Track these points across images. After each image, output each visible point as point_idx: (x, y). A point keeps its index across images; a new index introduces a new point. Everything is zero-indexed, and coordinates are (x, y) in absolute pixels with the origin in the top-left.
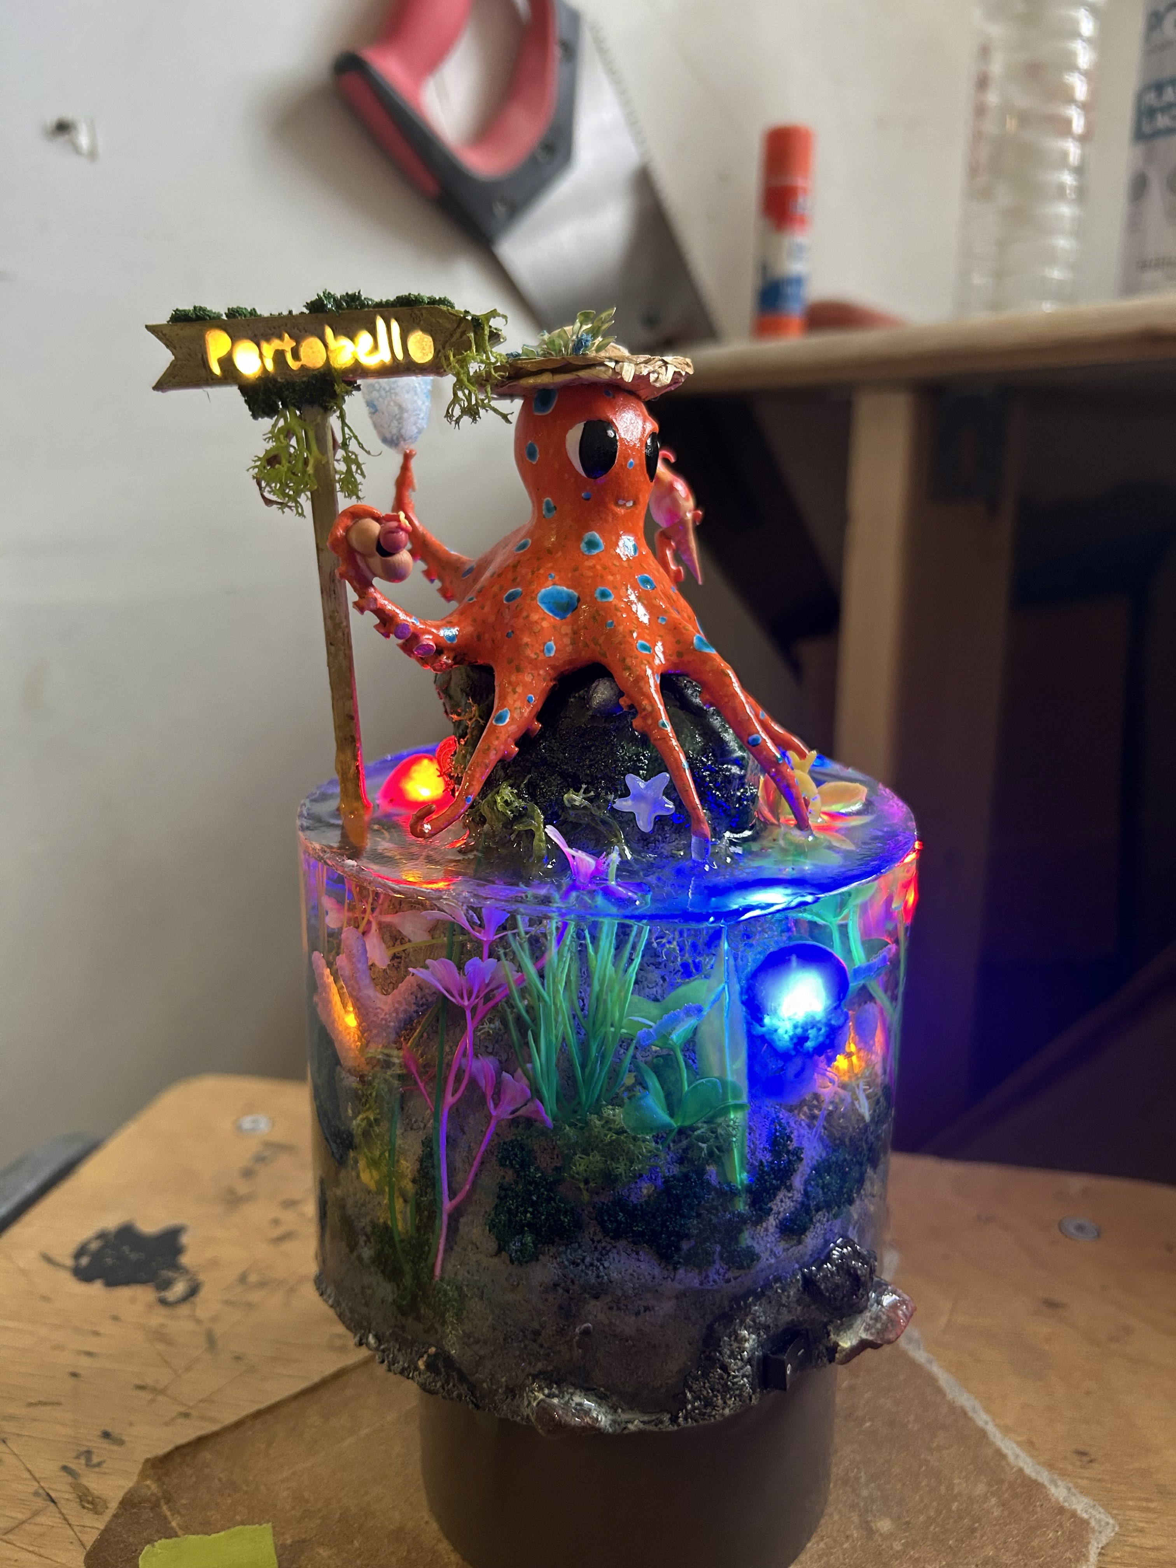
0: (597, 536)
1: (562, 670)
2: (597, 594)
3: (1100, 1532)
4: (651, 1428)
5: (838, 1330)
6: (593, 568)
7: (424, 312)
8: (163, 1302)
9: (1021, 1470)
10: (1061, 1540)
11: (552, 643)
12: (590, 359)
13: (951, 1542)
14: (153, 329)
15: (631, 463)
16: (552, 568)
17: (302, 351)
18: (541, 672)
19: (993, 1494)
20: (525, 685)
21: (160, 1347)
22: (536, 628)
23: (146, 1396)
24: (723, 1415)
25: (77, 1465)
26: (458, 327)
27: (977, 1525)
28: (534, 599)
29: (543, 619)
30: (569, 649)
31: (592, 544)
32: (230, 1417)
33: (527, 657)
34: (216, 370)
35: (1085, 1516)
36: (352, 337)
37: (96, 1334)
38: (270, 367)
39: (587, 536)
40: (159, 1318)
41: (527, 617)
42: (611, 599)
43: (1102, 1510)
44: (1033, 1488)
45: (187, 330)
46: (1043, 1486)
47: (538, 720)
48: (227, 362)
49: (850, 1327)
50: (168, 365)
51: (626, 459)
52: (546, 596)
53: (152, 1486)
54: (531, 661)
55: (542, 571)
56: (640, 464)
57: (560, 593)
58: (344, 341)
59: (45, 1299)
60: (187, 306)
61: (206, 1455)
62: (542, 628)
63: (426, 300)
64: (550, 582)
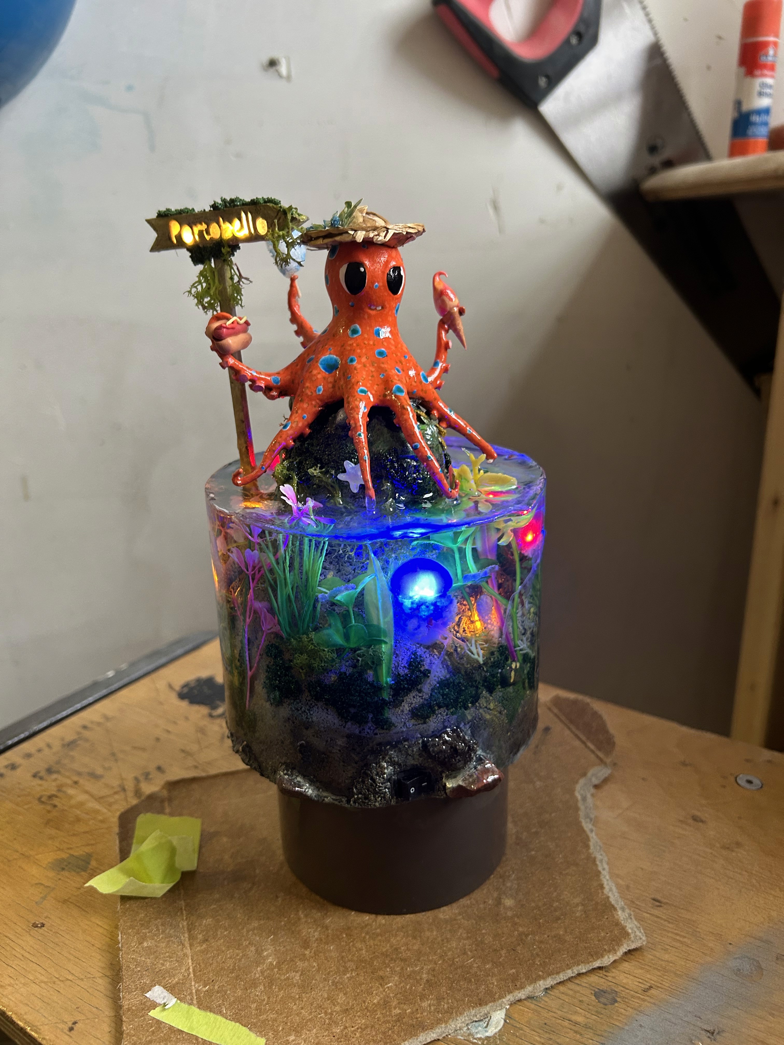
0: (358, 326)
1: (327, 401)
2: (349, 361)
3: (633, 942)
4: (336, 803)
5: (448, 777)
6: (351, 345)
7: (262, 208)
8: (211, 716)
9: (608, 897)
10: (607, 938)
11: (321, 387)
12: (341, 230)
13: (541, 921)
14: (149, 221)
15: (376, 286)
16: (332, 345)
17: (211, 230)
18: (313, 403)
19: (583, 905)
20: (303, 410)
21: (199, 735)
22: (314, 379)
23: (183, 755)
24: (375, 805)
25: (141, 778)
26: (277, 214)
27: (562, 917)
28: (317, 362)
29: (319, 373)
30: (331, 390)
31: (355, 332)
32: (213, 771)
33: (307, 394)
34: (175, 241)
35: (630, 931)
36: (230, 222)
37: (175, 723)
38: (197, 238)
39: (353, 327)
40: (206, 722)
41: (311, 372)
42: (354, 363)
43: (642, 931)
44: (609, 908)
45: (162, 221)
46: (615, 909)
47: (310, 428)
48: (179, 237)
49: (455, 777)
50: (155, 240)
51: (373, 283)
52: (324, 360)
53: (165, 793)
54: (308, 396)
55: (326, 347)
56: (384, 286)
57: (331, 359)
58: (227, 224)
59: (161, 703)
60: (163, 209)
61: (195, 786)
62: (317, 378)
63: (262, 201)
64: (328, 353)
